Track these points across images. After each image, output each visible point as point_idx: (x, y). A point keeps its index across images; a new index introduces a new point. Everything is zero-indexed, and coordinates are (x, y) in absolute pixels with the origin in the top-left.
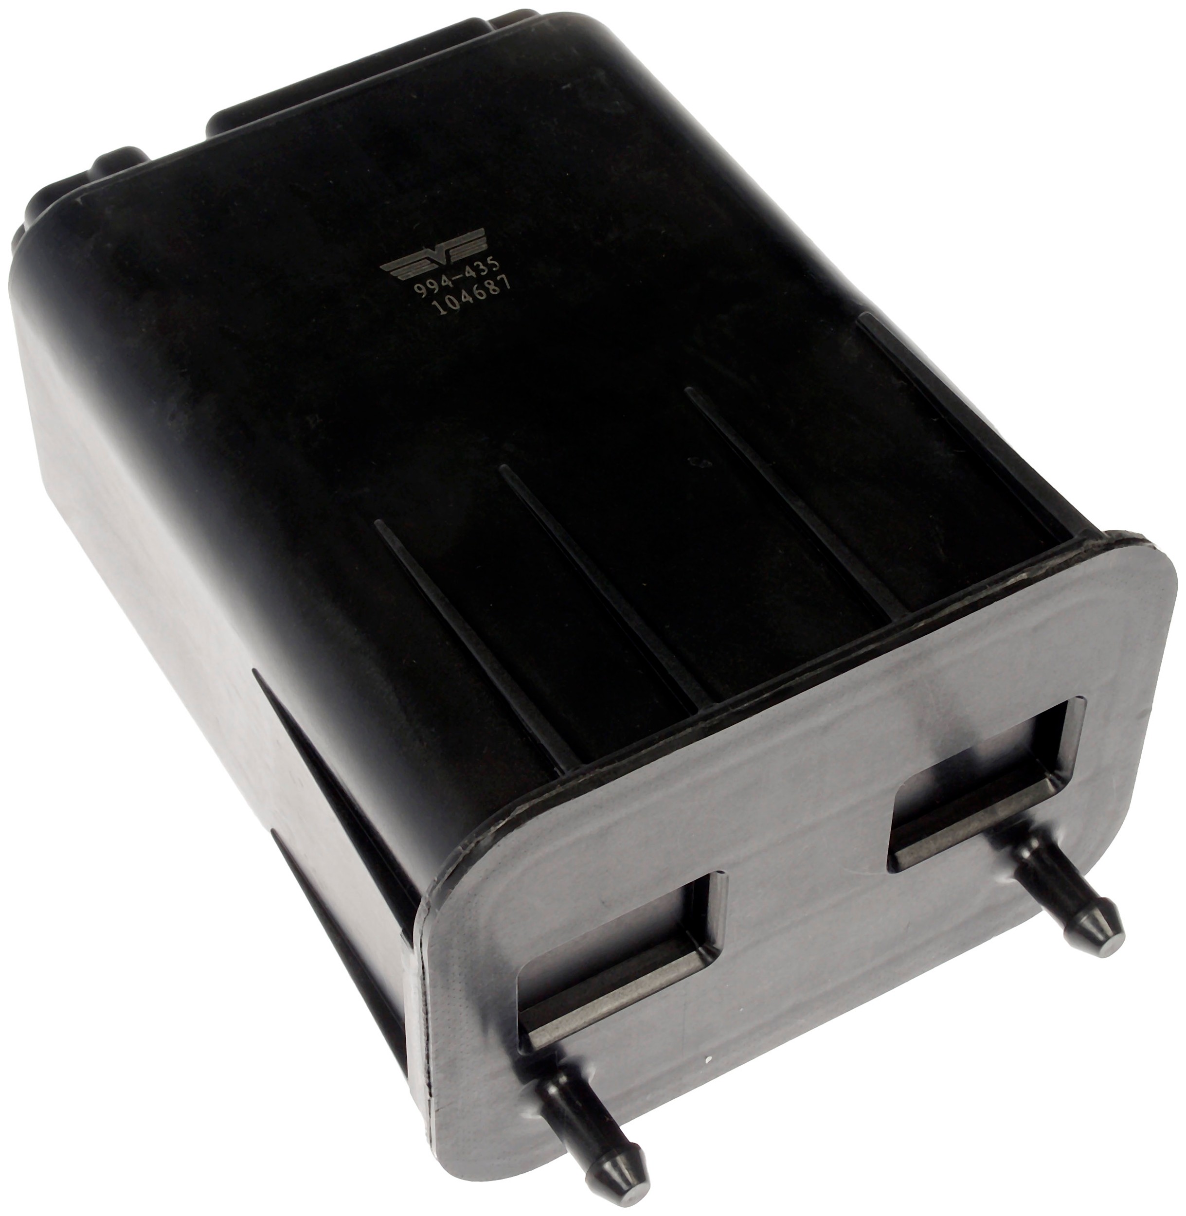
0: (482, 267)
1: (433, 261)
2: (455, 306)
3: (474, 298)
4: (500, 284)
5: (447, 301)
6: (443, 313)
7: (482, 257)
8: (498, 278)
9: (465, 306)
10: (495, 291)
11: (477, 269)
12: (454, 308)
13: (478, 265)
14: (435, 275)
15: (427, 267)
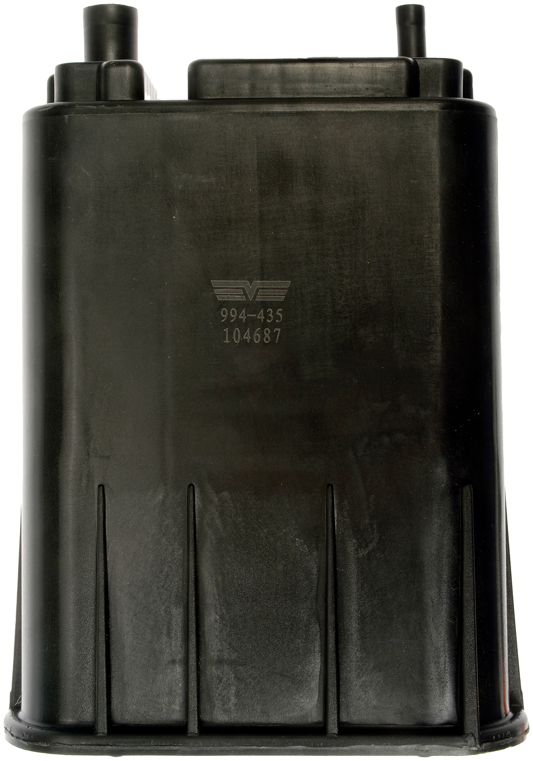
0: (271, 315)
1: (245, 294)
2: (237, 340)
3: (252, 340)
4: (273, 335)
5: (235, 332)
6: (227, 341)
7: (275, 305)
8: (276, 329)
9: (244, 342)
10: (267, 339)
11: (266, 315)
12: (235, 341)
13: (269, 312)
14: (239, 306)
15: (238, 297)
